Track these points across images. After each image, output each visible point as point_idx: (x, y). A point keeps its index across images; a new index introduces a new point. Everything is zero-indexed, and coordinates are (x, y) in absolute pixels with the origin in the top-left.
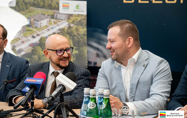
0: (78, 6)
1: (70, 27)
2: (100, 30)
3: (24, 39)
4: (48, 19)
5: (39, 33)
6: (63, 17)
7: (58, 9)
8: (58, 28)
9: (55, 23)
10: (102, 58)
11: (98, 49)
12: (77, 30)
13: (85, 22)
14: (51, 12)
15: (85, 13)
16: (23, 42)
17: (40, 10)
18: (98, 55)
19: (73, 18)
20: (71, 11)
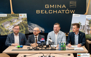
0: (24, 15)
1: (23, 22)
2: (30, 22)
3: (11, 26)
4: (16, 20)
5: (14, 24)
6: (21, 19)
7: (19, 16)
8: (19, 22)
9: (18, 21)
10: (31, 30)
11: (30, 27)
12: (25, 22)
13: (27, 20)
14: (17, 17)
15: (26, 17)
16: (10, 27)
17: (14, 17)
18: (30, 29)
19: (23, 19)
20: (22, 17)
